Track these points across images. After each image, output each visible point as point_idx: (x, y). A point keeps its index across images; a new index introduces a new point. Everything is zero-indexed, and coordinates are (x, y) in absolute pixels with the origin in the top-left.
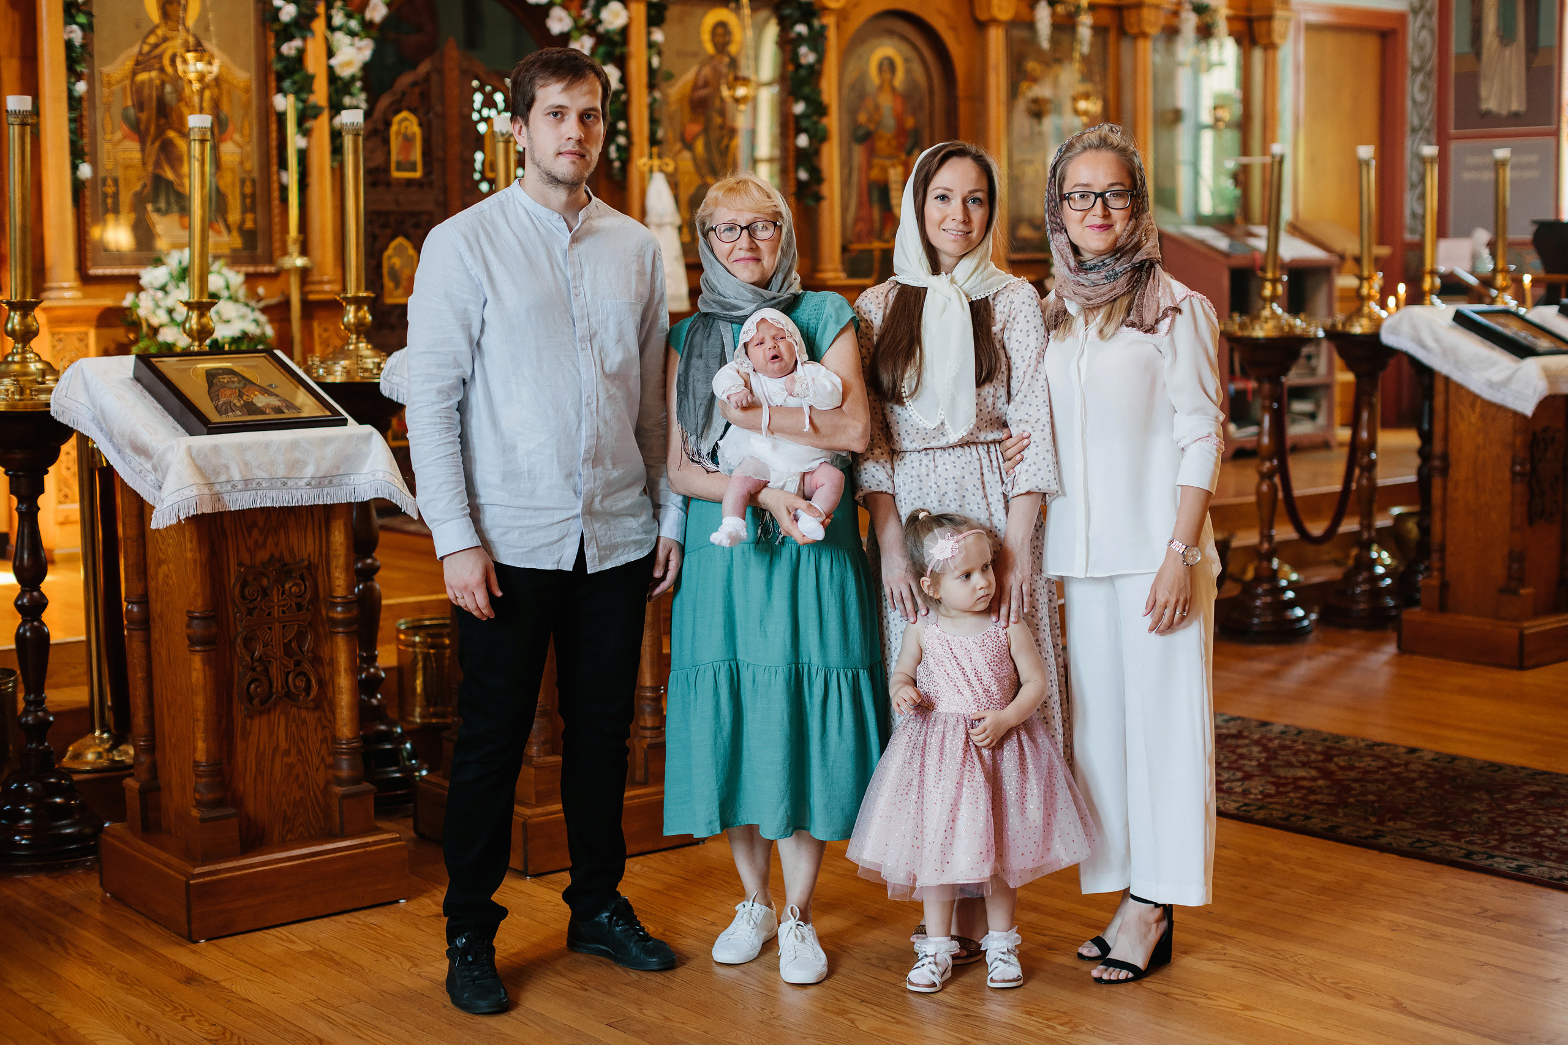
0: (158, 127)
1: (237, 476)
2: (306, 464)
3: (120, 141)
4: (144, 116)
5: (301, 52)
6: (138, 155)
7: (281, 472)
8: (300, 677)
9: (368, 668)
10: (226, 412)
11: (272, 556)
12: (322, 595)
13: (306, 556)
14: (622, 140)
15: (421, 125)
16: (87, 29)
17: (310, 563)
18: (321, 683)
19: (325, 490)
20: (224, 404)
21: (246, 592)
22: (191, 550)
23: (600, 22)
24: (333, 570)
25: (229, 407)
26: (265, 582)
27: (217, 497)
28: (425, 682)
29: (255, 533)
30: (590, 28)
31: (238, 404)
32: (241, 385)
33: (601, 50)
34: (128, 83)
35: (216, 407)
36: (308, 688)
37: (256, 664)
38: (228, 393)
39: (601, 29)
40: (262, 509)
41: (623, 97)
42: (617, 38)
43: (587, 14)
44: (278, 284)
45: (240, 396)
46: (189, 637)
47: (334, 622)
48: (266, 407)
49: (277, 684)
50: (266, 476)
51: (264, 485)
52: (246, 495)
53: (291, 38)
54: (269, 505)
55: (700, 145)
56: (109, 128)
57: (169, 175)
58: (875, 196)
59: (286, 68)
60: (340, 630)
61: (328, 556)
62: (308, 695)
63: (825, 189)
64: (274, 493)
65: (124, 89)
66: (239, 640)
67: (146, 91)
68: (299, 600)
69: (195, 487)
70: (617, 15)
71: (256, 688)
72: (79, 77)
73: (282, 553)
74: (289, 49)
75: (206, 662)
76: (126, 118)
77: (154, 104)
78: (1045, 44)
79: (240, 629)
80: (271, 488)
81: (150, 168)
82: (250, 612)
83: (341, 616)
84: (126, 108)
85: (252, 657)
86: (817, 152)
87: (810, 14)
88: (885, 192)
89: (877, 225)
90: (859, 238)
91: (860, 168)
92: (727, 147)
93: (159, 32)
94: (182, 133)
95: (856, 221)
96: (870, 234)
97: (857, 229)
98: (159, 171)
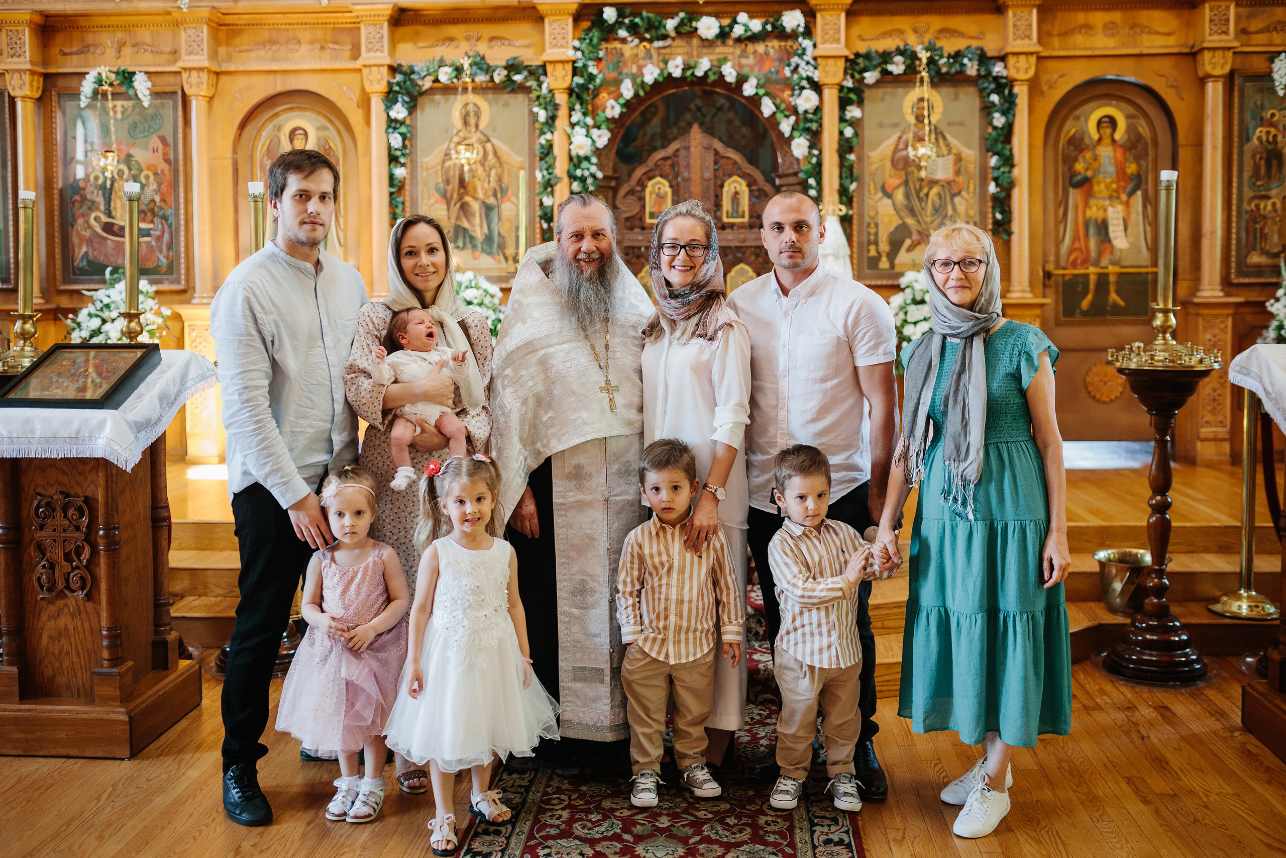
0: (459, 194)
3: (432, 205)
4: (449, 188)
5: (551, 142)
15: (671, 186)
34: (439, 167)
53: (545, 132)
55: (899, 195)
56: (426, 196)
57: (466, 224)
58: (1092, 231)
59: (542, 153)
63: (1015, 226)
67: (451, 173)
72: (402, 165)
74: (544, 140)
76: (437, 190)
77: (457, 180)
81: (453, 221)
84: (438, 184)
86: (1009, 196)
87: (1003, 86)
88: (1103, 227)
89: (1093, 254)
90: (1074, 265)
91: (1076, 208)
92: (927, 195)
93: (461, 134)
94: (476, 199)
95: (1071, 251)
96: (1086, 261)
97: (1072, 258)
98: (458, 223)
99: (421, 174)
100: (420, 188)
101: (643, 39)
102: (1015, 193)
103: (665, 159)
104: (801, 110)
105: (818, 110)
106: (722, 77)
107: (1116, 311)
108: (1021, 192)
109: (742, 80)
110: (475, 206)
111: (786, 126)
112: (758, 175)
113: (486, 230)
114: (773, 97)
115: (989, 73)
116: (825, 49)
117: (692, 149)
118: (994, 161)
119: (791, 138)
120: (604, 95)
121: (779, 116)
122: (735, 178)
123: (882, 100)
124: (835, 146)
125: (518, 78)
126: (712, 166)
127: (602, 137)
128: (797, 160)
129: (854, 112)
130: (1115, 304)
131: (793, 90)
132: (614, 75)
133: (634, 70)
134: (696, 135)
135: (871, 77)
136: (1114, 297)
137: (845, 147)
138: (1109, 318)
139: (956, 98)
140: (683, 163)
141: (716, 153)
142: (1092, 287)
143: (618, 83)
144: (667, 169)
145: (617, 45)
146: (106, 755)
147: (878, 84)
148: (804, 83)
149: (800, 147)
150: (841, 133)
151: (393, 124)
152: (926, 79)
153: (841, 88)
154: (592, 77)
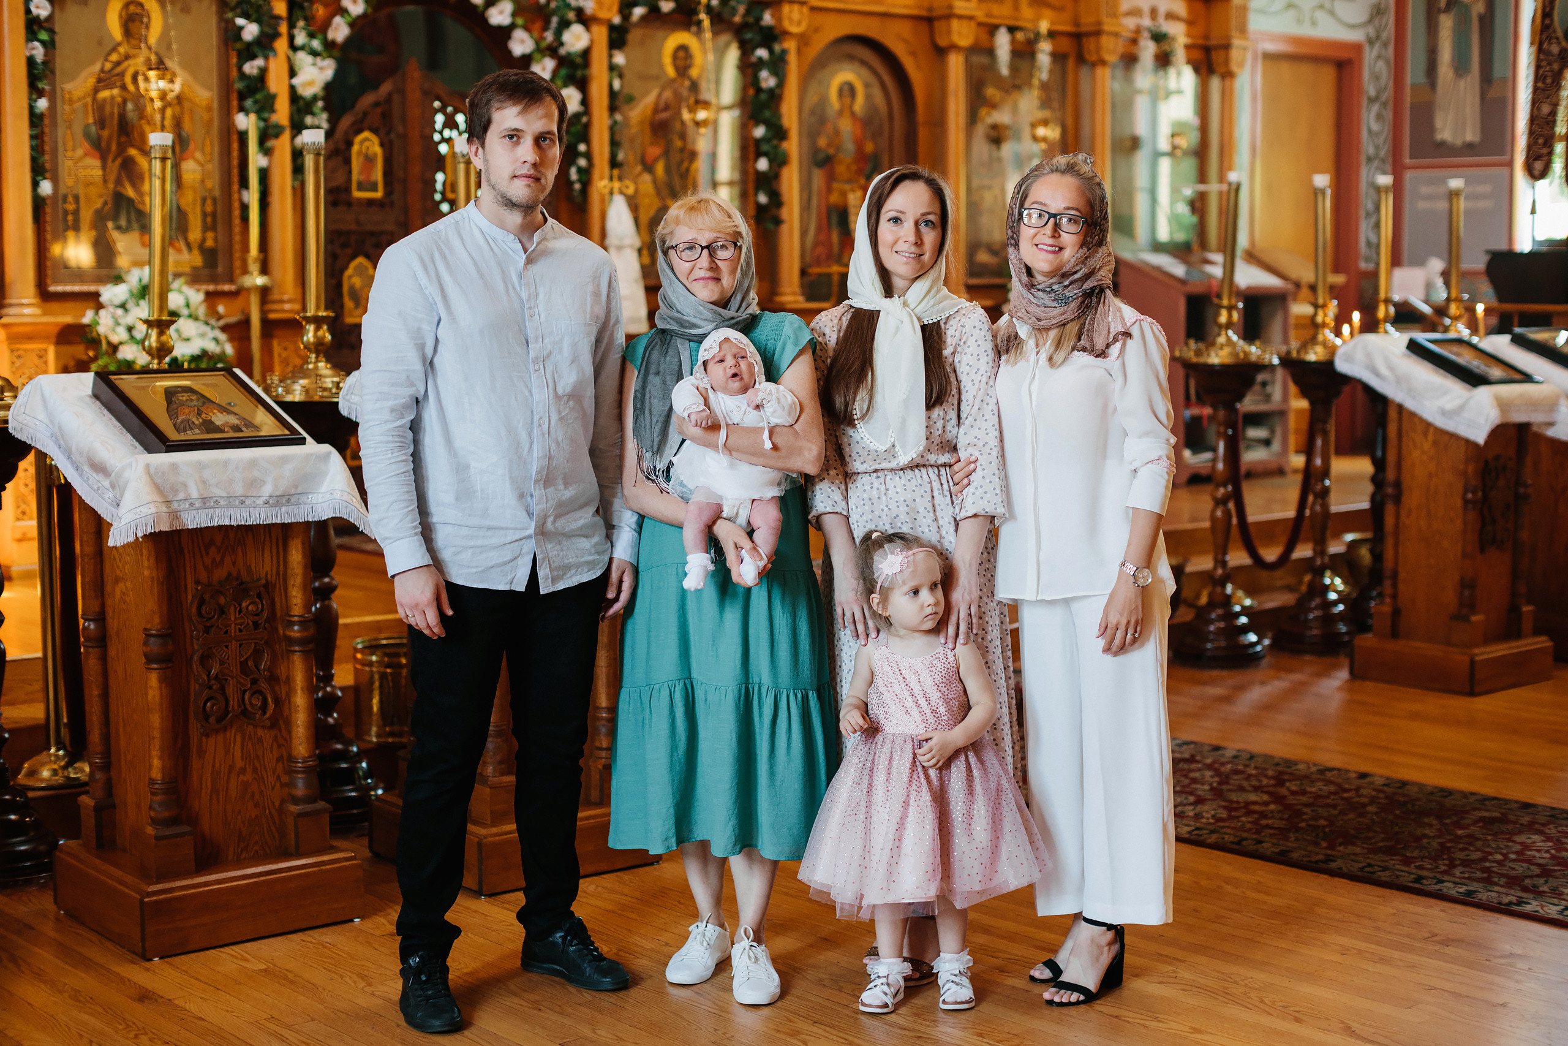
0: (119, 144)
1: (195, 494)
2: (264, 482)
3: (81, 159)
4: (105, 133)
5: (263, 71)
6: (100, 173)
7: (239, 490)
8: (256, 696)
9: (325, 688)
10: (185, 431)
11: (230, 574)
12: (279, 613)
13: (263, 575)
14: (582, 162)
16: (49, 46)
17: (267, 581)
18: (278, 702)
19: (283, 509)
20: (182, 422)
21: (203, 611)
22: (149, 568)
23: (562, 44)
24: (290, 588)
25: (188, 426)
26: (222, 600)
27: (175, 515)
28: (381, 701)
29: (213, 550)
30: (552, 51)
31: (197, 422)
32: (200, 403)
33: (563, 72)
34: (89, 100)
35: (175, 425)
36: (264, 707)
37: (213, 682)
38: (187, 411)
39: (562, 51)
40: (220, 527)
41: (584, 119)
42: (579, 60)
43: (549, 36)
44: (239, 302)
45: (199, 414)
46: (146, 655)
47: (290, 641)
48: (223, 425)
49: (234, 703)
50: (225, 495)
51: (222, 503)
52: (204, 512)
53: (253, 57)
54: (227, 523)
55: (660, 168)
56: (70, 144)
57: (130, 192)
59: (248, 87)
60: (297, 648)
61: (285, 574)
62: (264, 713)
63: (784, 213)
64: (232, 511)
65: (85, 106)
66: (196, 658)
67: (108, 109)
68: (256, 618)
69: (152, 505)
70: (578, 38)
71: (212, 707)
72: (41, 94)
73: (239, 571)
74: (251, 68)
75: (161, 680)
76: (87, 135)
77: (116, 122)
78: (1005, 71)
79: (196, 647)
80: (229, 506)
81: (111, 186)
82: (207, 630)
83: (298, 635)
84: (87, 126)
85: (208, 676)
86: (779, 175)
87: (772, 38)
88: (844, 216)
89: (835, 248)
90: (818, 261)
91: (820, 192)
92: (688, 170)
93: (121, 50)
94: (143, 151)
95: (815, 245)
96: (829, 258)
97: (816, 253)
98: (120, 189)
100: (61, 131)
110: (143, 164)
115: (756, 23)
151: (33, 25)
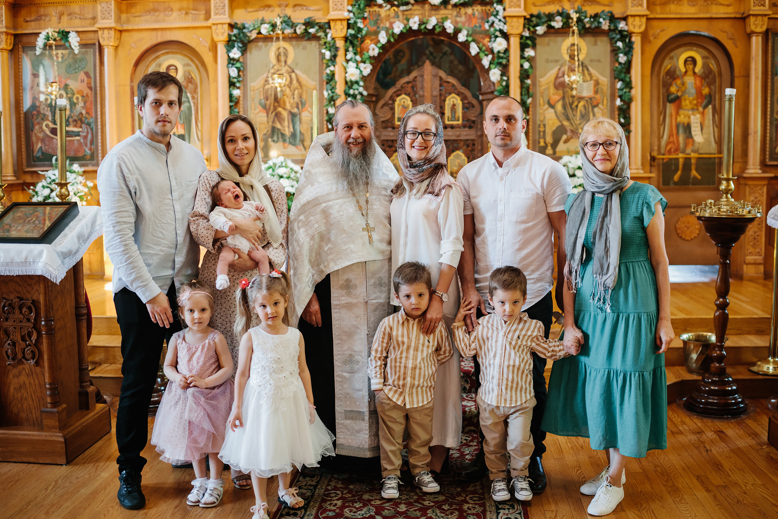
0: (274, 106)
3: (257, 113)
4: (268, 103)
5: (333, 72)
6: (266, 119)
15: (412, 101)
34: (262, 89)
55: (559, 107)
56: (253, 107)
57: (278, 126)
58: (681, 131)
59: (328, 79)
63: (632, 127)
65: (260, 92)
67: (269, 92)
72: (238, 88)
74: (329, 70)
76: (260, 104)
77: (273, 97)
81: (270, 124)
84: (261, 100)
86: (629, 108)
87: (625, 36)
88: (688, 128)
89: (682, 146)
90: (670, 152)
91: (671, 116)
92: (577, 106)
93: (276, 68)
94: (285, 109)
95: (668, 144)
96: (677, 150)
97: (668, 148)
98: (274, 125)
99: (250, 94)
100: (249, 103)
101: (393, 5)
102: (633, 105)
103: (408, 83)
104: (496, 51)
105: (507, 51)
106: (444, 29)
107: (696, 182)
108: (636, 105)
109: (457, 31)
110: (285, 114)
111: (486, 61)
112: (468, 94)
113: (291, 129)
114: (477, 43)
115: (616, 28)
116: (511, 11)
117: (425, 77)
118: (619, 85)
119: (489, 69)
120: (368, 41)
121: (482, 55)
122: (453, 95)
123: (548, 44)
124: (518, 74)
125: (312, 31)
126: (438, 88)
127: (367, 69)
128: (493, 83)
129: (529, 52)
130: (695, 178)
131: (490, 38)
132: (374, 28)
133: (388, 25)
134: (428, 68)
135: (541, 30)
136: (694, 173)
137: (524, 75)
138: (691, 186)
139: (596, 44)
140: (419, 85)
141: (441, 79)
142: (681, 167)
143: (377, 33)
144: (409, 90)
145: (376, 9)
146: (52, 462)
147: (545, 34)
148: (498, 33)
149: (495, 75)
150: (522, 66)
151: (231, 61)
152: (576, 31)
153: (522, 37)
154: (360, 30)
